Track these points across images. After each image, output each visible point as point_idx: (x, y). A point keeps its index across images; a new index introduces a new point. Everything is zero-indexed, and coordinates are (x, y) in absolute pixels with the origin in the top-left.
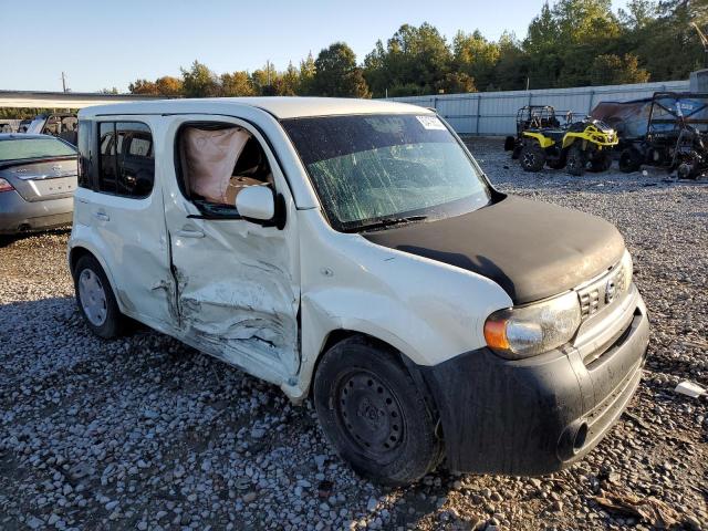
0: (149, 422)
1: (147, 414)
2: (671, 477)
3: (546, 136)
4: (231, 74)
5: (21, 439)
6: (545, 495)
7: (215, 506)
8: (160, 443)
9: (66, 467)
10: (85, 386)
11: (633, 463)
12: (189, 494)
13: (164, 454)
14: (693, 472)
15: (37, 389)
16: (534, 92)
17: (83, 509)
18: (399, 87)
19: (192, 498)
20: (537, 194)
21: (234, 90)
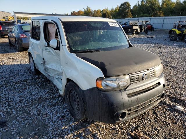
0: (32, 95)
1: (33, 93)
2: (158, 132)
3: (179, 30)
4: (96, 10)
5: (5, 95)
6: (117, 129)
7: (36, 117)
8: (32, 100)
9: (10, 102)
10: (24, 85)
11: (148, 126)
12: (32, 113)
13: (31, 103)
14: (166, 132)
15: (14, 84)
16: (182, 17)
17: (9, 112)
18: (142, 15)
19: (31, 114)
20: (170, 47)
21: (97, 15)
